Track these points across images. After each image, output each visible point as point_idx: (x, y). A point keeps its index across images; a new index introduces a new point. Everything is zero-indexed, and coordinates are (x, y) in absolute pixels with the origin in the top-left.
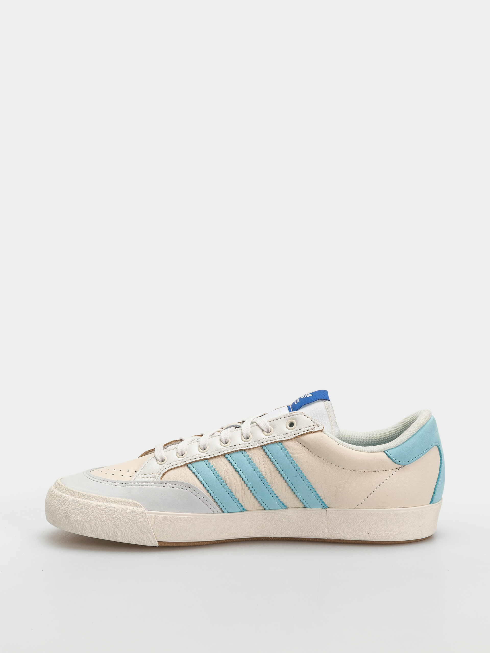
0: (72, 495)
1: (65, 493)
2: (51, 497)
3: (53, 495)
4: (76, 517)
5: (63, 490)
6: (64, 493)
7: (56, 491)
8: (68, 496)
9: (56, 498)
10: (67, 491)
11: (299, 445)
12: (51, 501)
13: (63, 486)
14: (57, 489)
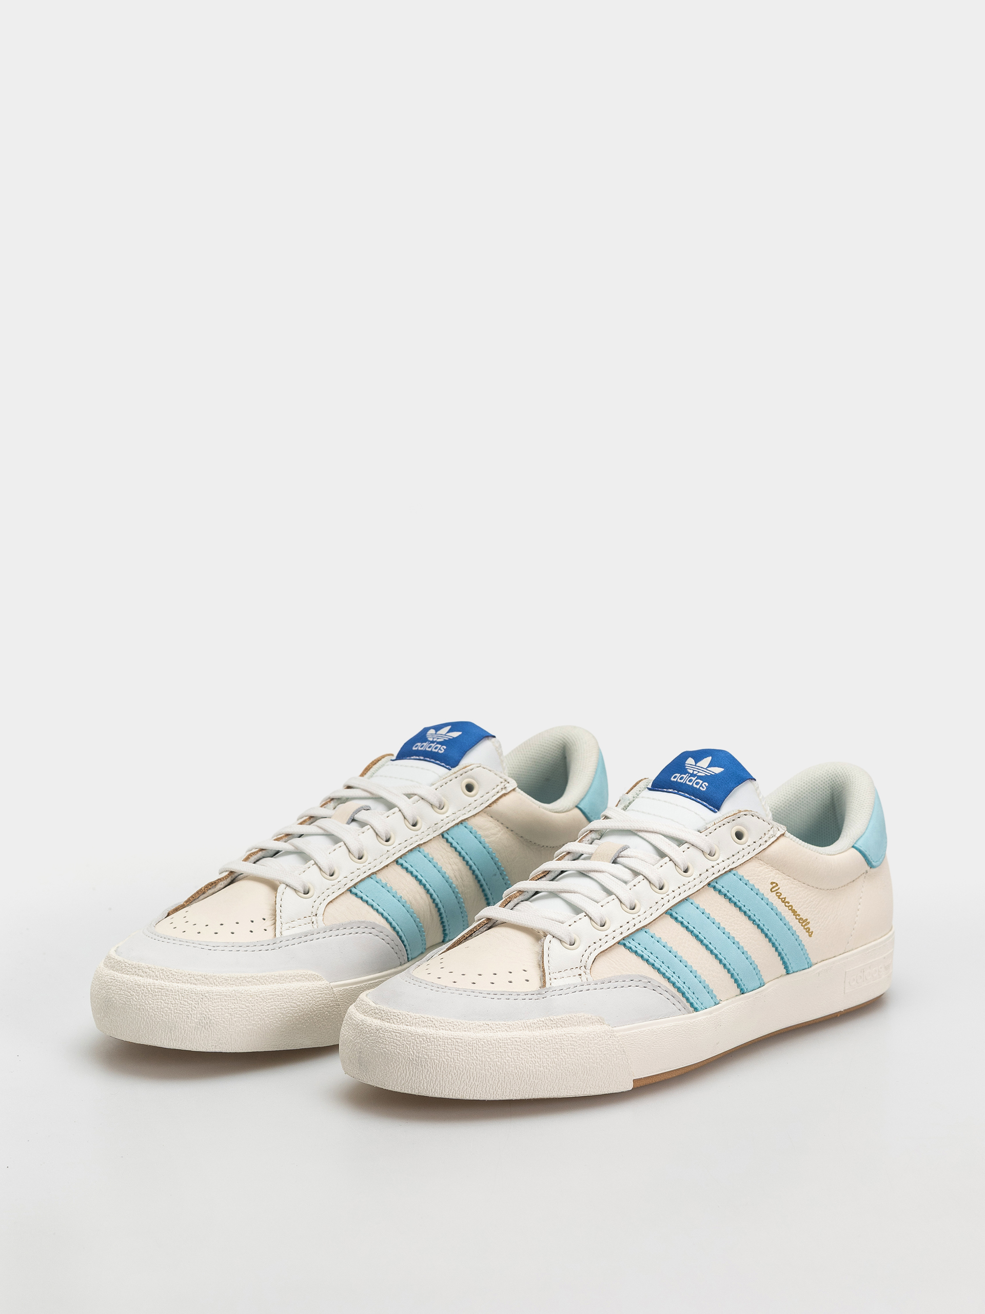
0: (150, 976)
1: (136, 975)
2: (108, 986)
3: (112, 982)
4: (164, 1015)
5: (131, 970)
6: (133, 974)
7: (117, 973)
8: (143, 978)
9: (120, 985)
10: (139, 970)
11: (491, 819)
12: (109, 994)
13: (129, 963)
14: (117, 970)
